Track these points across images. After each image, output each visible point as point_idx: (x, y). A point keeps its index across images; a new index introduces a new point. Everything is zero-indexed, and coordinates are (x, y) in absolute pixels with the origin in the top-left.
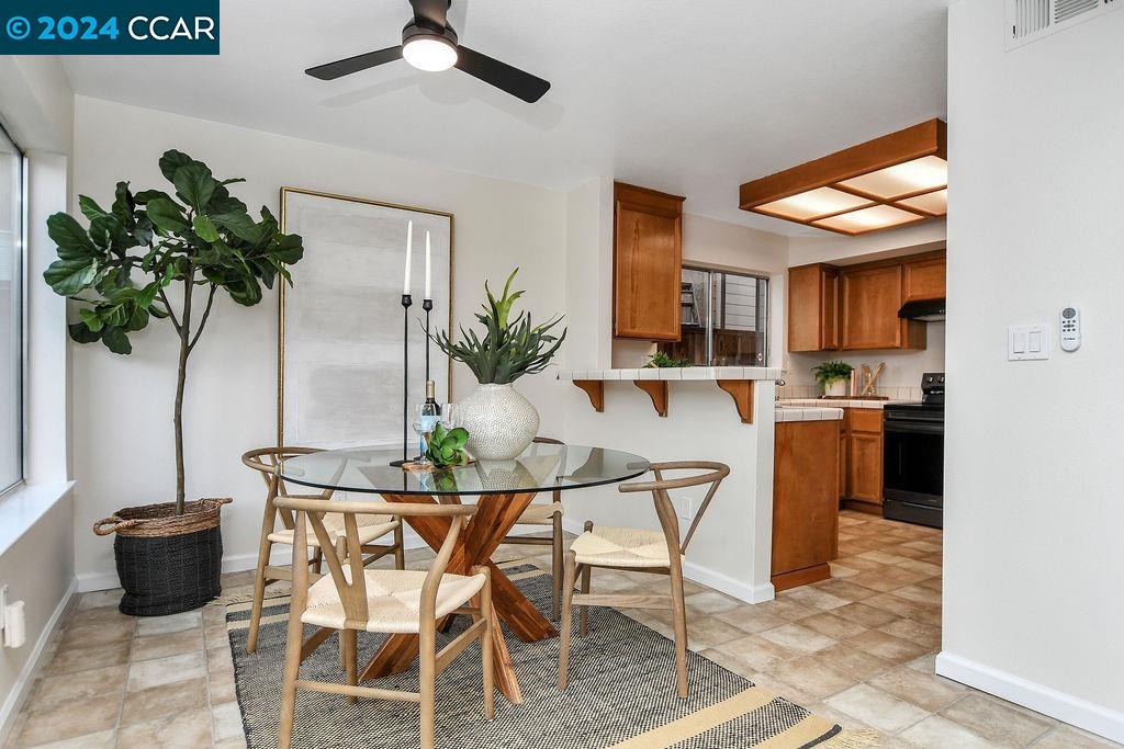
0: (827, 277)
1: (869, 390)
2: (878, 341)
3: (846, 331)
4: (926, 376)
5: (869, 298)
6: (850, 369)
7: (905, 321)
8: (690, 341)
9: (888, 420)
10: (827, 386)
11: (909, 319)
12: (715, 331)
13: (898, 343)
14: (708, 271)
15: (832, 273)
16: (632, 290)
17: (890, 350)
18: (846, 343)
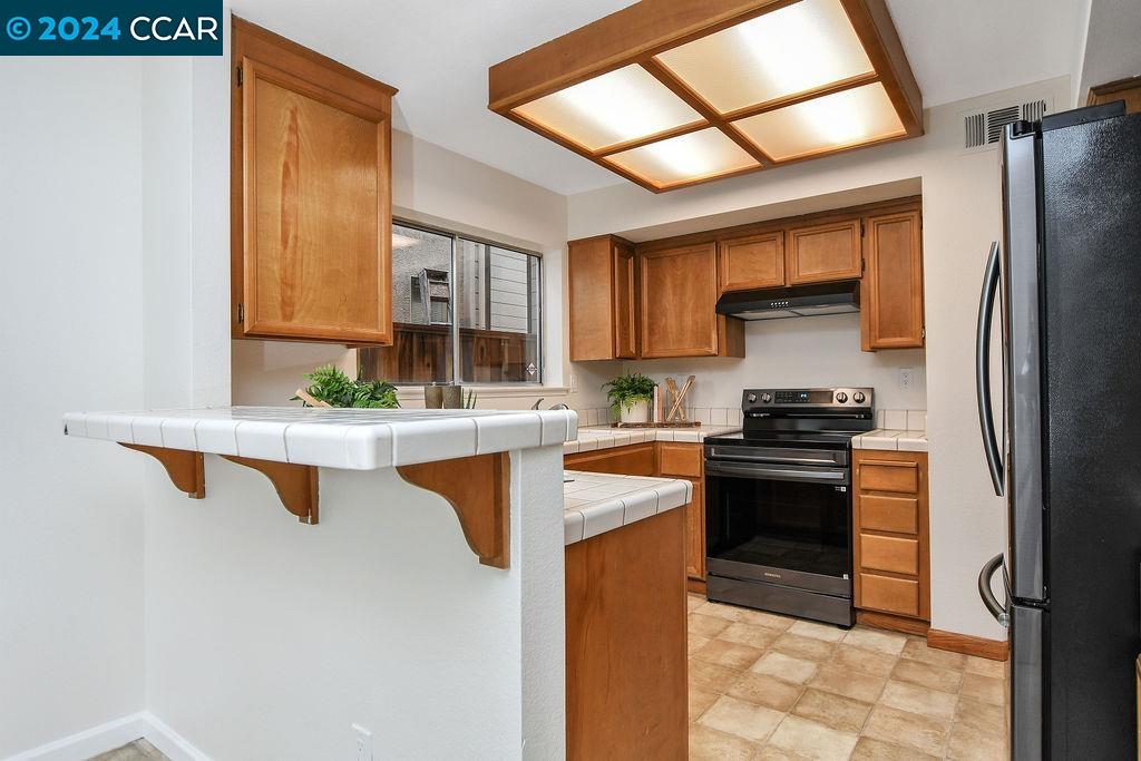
0: (619, 255)
1: (677, 413)
2: (689, 348)
3: (645, 332)
4: (747, 393)
5: (675, 286)
6: (652, 386)
7: (722, 317)
8: (439, 345)
9: (710, 458)
10: (624, 409)
11: (728, 316)
12: (462, 331)
13: (714, 350)
14: (451, 235)
15: (627, 251)
16: (285, 242)
17: (703, 359)
18: (645, 350)
